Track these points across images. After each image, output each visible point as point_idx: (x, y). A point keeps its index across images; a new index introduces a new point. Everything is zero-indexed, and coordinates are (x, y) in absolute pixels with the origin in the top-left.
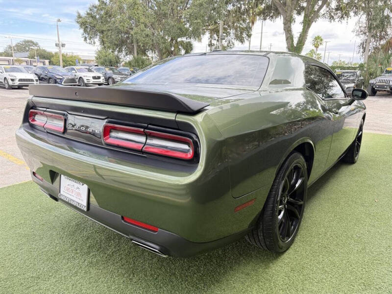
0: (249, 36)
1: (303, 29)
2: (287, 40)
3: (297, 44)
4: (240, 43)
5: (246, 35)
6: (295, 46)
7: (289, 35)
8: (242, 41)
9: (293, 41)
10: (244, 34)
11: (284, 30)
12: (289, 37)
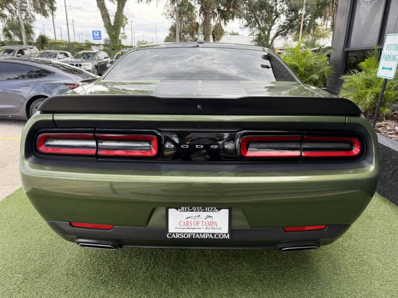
0: (53, 9)
1: (118, 7)
2: (103, 17)
3: (115, 23)
4: (43, 17)
5: (49, 8)
6: (113, 24)
7: (104, 13)
8: (45, 14)
9: (109, 20)
10: (46, 6)
11: (99, 6)
12: (105, 15)
